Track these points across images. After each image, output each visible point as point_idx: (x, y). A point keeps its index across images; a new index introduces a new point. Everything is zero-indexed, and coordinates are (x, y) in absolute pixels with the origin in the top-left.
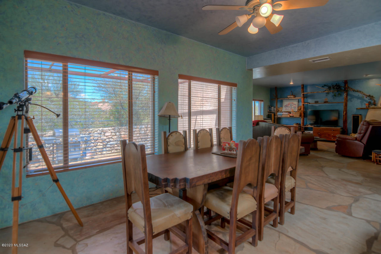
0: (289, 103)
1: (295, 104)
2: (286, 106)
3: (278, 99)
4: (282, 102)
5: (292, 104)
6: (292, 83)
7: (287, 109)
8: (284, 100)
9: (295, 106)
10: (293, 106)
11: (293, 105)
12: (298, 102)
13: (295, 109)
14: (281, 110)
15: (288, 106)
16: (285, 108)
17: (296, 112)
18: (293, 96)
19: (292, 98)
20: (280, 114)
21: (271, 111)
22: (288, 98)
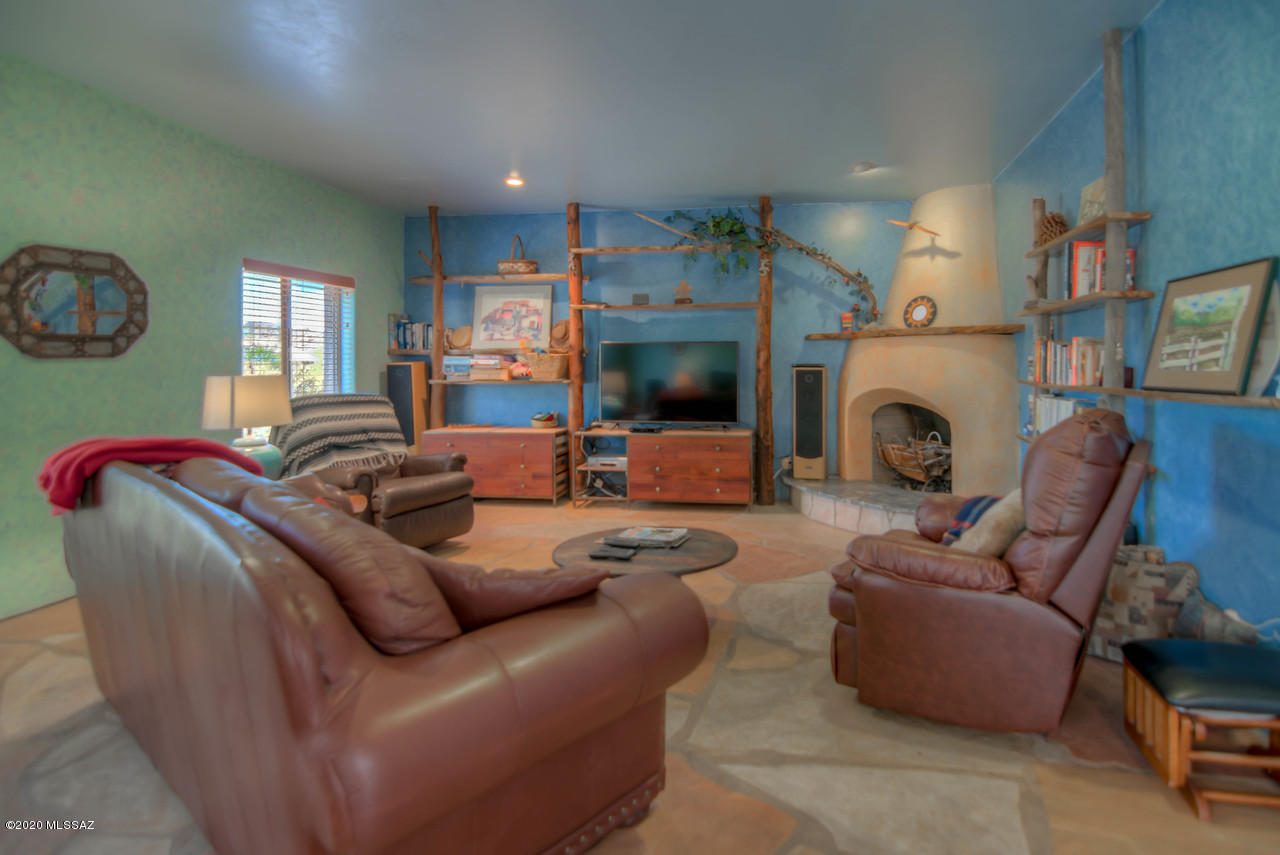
0: (505, 304)
1: (537, 312)
2: (492, 320)
3: (445, 277)
5: (524, 311)
6: (515, 182)
7: (498, 335)
8: (478, 288)
9: (535, 318)
10: (526, 323)
11: (525, 317)
12: (554, 299)
13: (535, 337)
14: (463, 342)
15: (501, 318)
16: (486, 329)
17: (542, 355)
18: (524, 267)
19: (519, 273)
20: (456, 366)
21: (408, 347)
22: (502, 274)
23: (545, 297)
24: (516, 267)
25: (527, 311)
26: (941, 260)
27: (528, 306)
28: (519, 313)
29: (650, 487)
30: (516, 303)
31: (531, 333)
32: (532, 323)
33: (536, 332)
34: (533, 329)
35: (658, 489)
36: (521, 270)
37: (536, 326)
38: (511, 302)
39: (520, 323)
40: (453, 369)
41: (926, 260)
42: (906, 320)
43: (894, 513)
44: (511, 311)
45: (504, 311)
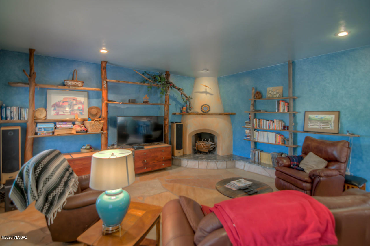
0: (65, 98)
1: (81, 103)
2: (56, 105)
3: (36, 85)
4: (44, 93)
5: (75, 102)
6: (104, 51)
7: (61, 113)
8: (48, 91)
9: (80, 106)
10: (76, 108)
11: (76, 105)
12: (89, 98)
13: (81, 114)
14: (43, 116)
15: (62, 105)
16: (55, 110)
17: (95, 122)
18: (81, 84)
19: (79, 86)
20: (44, 128)
21: (8, 119)
22: (69, 86)
23: (84, 97)
24: (77, 83)
25: (76, 102)
26: (208, 95)
27: (76, 100)
28: (72, 103)
29: (143, 168)
30: (70, 98)
31: (79, 112)
32: (79, 107)
33: (81, 112)
34: (79, 110)
35: (145, 168)
36: (80, 85)
37: (81, 109)
38: (68, 98)
39: (73, 107)
40: (43, 130)
41: (204, 94)
42: (202, 110)
43: (218, 162)
44: (67, 102)
45: (64, 102)
